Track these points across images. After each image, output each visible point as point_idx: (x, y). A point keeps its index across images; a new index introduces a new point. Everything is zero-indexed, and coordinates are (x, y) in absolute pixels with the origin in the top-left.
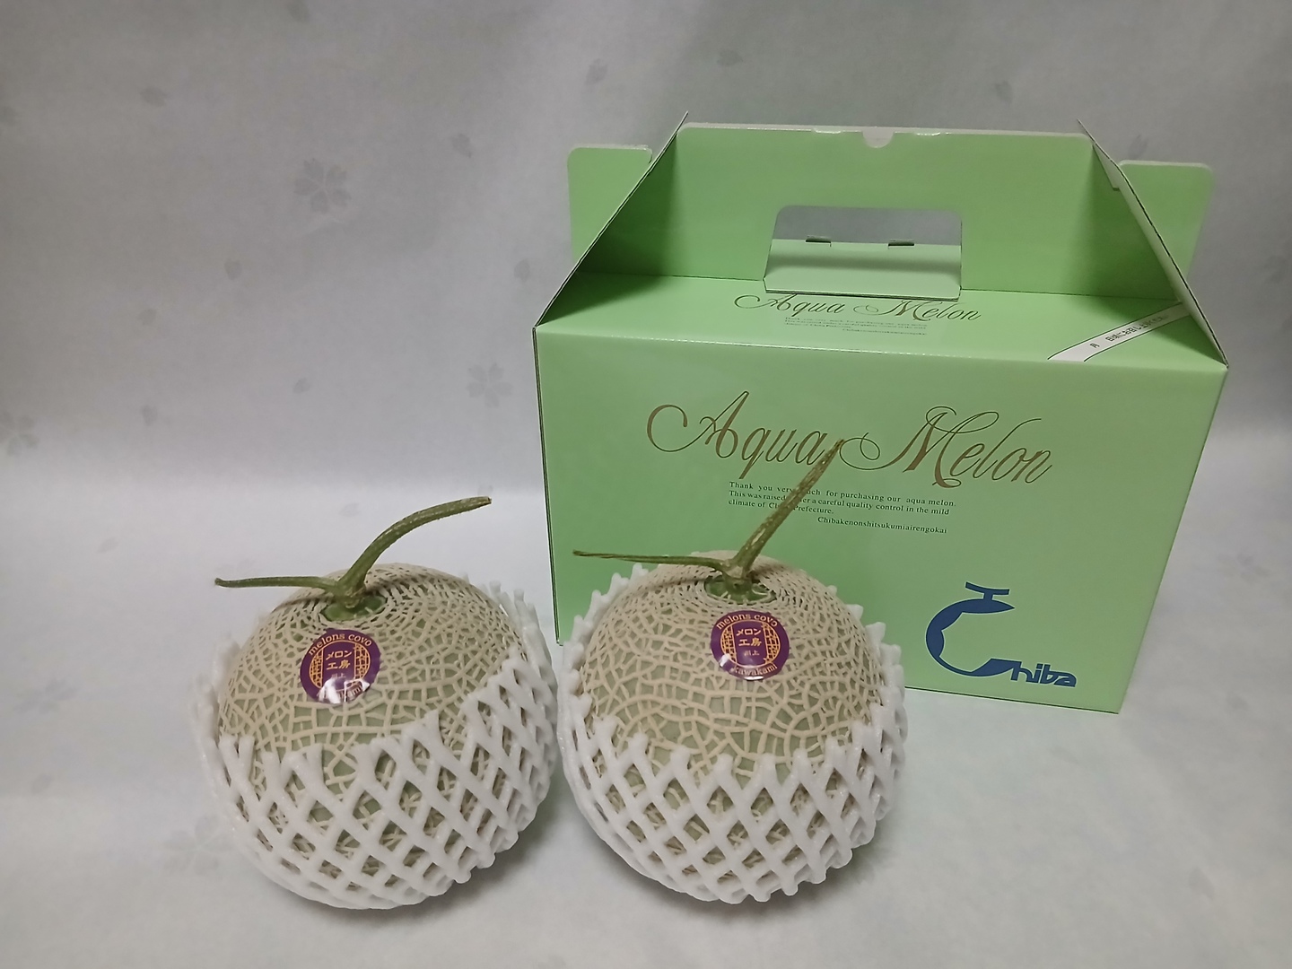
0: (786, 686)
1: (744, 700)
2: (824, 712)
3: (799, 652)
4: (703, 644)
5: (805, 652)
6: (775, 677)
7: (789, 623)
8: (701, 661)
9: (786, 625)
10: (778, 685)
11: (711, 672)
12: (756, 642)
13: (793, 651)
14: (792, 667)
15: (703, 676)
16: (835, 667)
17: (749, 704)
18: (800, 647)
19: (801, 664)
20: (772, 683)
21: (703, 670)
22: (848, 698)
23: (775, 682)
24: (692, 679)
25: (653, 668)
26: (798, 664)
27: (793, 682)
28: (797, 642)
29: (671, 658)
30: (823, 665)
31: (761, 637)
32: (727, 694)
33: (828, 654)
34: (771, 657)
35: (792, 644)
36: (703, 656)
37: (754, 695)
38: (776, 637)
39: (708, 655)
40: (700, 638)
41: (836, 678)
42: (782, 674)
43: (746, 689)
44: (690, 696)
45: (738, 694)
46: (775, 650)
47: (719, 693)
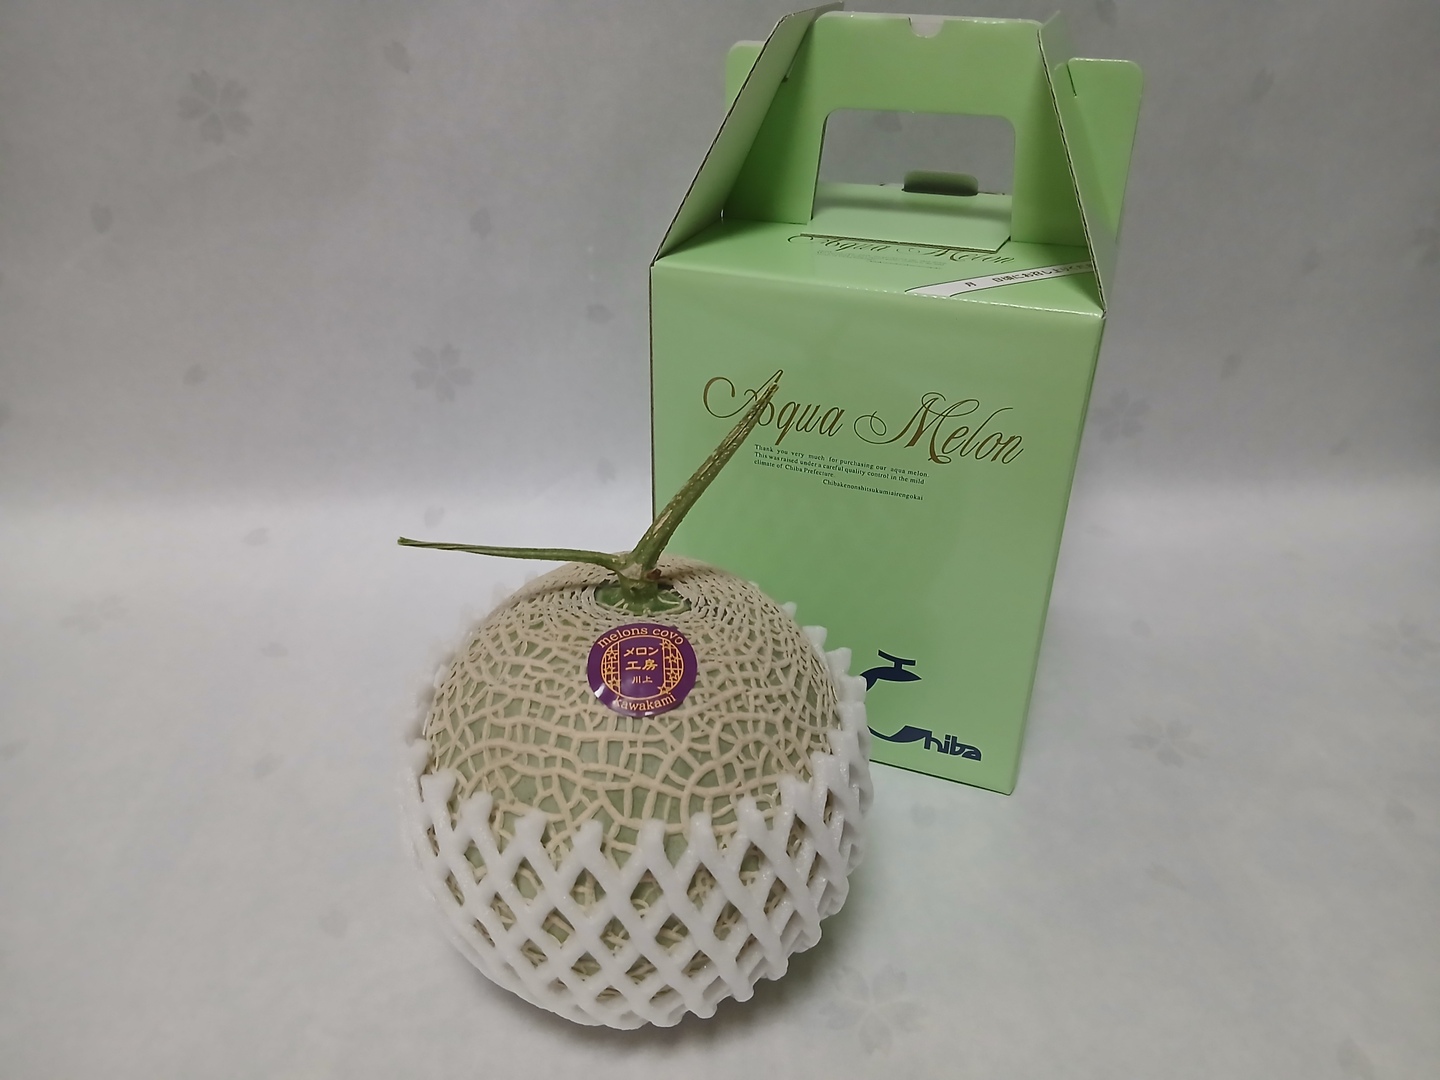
0: (687, 725)
1: (626, 746)
2: (741, 762)
3: (711, 678)
4: (577, 668)
5: (718, 680)
6: (673, 713)
7: (700, 640)
8: (571, 691)
9: (697, 643)
10: (676, 723)
11: (584, 706)
12: (650, 664)
13: (702, 677)
14: (698, 699)
15: (572, 711)
16: (762, 701)
17: (633, 750)
18: (712, 673)
19: (711, 695)
20: (667, 721)
21: (573, 704)
22: (778, 743)
23: (672, 719)
24: (556, 717)
25: (507, 701)
26: (707, 695)
27: (697, 719)
28: (709, 666)
29: (533, 687)
30: (743, 696)
31: (658, 659)
32: (603, 736)
33: (753, 683)
34: (668, 685)
35: (701, 668)
36: (574, 685)
37: (641, 737)
38: (679, 658)
39: (581, 682)
40: (574, 660)
41: (762, 715)
42: (684, 708)
43: (629, 728)
44: (553, 739)
45: (618, 736)
46: (676, 676)
47: (591, 735)
